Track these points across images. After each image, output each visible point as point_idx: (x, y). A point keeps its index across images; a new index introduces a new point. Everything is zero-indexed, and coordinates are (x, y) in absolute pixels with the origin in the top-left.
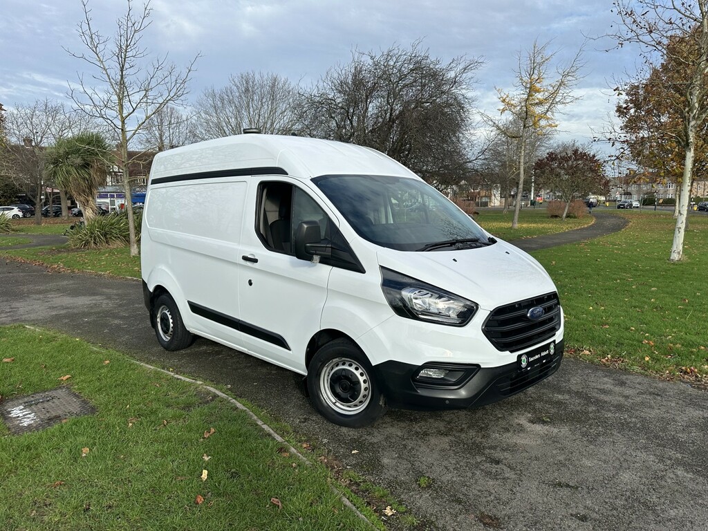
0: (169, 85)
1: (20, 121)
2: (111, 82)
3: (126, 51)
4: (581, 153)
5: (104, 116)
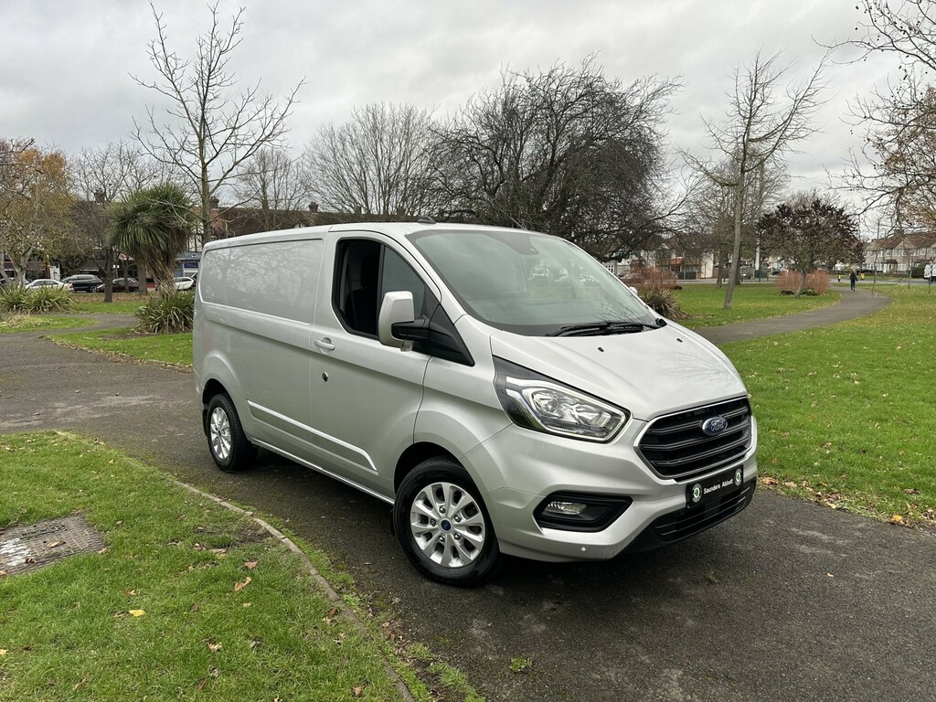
0: (263, 120)
1: (88, 169)
2: (189, 119)
3: (209, 79)
4: (824, 206)
5: (180, 162)
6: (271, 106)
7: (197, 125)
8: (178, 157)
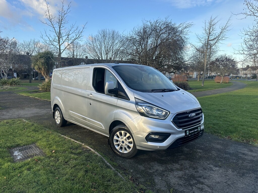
0: (76, 33)
1: (25, 46)
2: (56, 32)
3: (61, 21)
4: (228, 59)
5: (53, 44)
6: (78, 29)
7: (58, 34)
8: (53, 43)
